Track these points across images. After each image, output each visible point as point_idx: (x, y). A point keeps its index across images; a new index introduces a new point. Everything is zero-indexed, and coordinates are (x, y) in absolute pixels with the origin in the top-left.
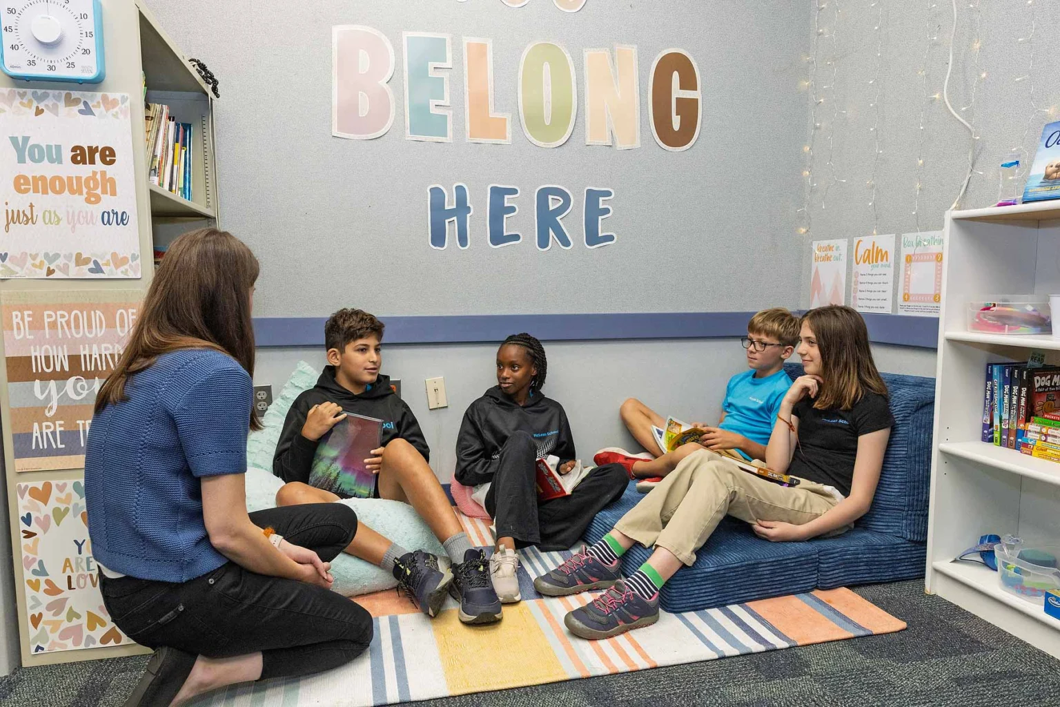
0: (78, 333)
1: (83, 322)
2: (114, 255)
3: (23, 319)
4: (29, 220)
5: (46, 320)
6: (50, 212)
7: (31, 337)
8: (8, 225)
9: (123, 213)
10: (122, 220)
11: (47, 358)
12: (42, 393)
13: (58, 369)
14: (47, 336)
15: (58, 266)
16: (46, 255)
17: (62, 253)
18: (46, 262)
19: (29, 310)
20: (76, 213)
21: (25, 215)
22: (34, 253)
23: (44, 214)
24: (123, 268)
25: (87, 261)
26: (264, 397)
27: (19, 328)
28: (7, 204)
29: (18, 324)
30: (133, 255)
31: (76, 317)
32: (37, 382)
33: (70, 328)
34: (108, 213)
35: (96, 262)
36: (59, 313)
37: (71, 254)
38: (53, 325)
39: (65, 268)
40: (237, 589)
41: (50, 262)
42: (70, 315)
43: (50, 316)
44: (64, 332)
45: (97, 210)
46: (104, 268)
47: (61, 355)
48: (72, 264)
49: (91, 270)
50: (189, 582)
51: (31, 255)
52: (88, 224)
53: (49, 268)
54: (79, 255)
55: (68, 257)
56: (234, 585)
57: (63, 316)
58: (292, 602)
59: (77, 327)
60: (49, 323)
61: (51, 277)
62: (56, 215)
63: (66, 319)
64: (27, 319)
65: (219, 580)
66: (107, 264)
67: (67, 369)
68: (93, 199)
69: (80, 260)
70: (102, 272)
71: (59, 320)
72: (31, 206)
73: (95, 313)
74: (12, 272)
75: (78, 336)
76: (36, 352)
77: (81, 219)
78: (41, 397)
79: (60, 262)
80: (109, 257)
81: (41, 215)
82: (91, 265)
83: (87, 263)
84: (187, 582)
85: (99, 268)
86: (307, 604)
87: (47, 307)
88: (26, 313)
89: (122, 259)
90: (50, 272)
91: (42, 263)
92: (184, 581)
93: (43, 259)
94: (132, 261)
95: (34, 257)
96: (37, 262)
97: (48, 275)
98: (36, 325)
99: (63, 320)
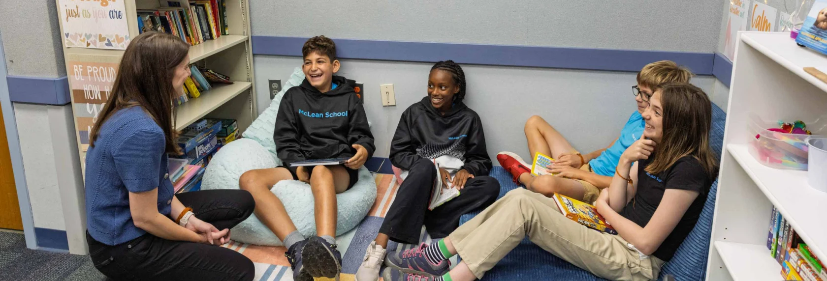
0: (103, 79)
1: (105, 73)
2: (117, 36)
3: (78, 70)
4: (77, 15)
5: (89, 71)
6: (85, 11)
7: (83, 80)
8: (67, 17)
9: (119, 12)
10: (119, 16)
11: (91, 91)
12: (91, 110)
13: (96, 98)
14: (90, 80)
15: (91, 41)
16: (86, 35)
17: (93, 34)
18: (86, 39)
19: (81, 65)
20: (97, 12)
21: (74, 12)
22: (80, 34)
23: (83, 11)
24: (121, 44)
25: (104, 39)
26: (277, 87)
27: (77, 75)
28: (66, 6)
29: (77, 72)
30: (126, 36)
31: (102, 70)
32: (88, 104)
33: (99, 76)
34: (112, 11)
35: (108, 40)
36: (94, 67)
37: (97, 34)
38: (92, 74)
39: (95, 43)
40: (145, 253)
41: (88, 39)
42: (99, 68)
43: (90, 69)
44: (97, 78)
45: (107, 9)
46: (113, 43)
47: (97, 91)
48: (98, 41)
49: (107, 44)
50: (118, 245)
51: (79, 34)
52: (103, 17)
53: (87, 42)
54: (100, 36)
55: (95, 36)
56: (144, 250)
57: (96, 70)
58: (185, 260)
59: (103, 76)
60: (90, 72)
61: (89, 47)
62: (88, 13)
63: (97, 71)
64: (81, 70)
65: (135, 246)
66: (114, 41)
67: (100, 98)
68: (104, 3)
69: (102, 39)
70: (112, 45)
71: (94, 71)
72: (77, 7)
73: (110, 69)
74: (72, 44)
75: (104, 81)
76: (86, 88)
77: (100, 15)
78: (90, 113)
79: (92, 39)
80: (114, 37)
81: (81, 12)
82: (106, 42)
83: (105, 40)
84: (116, 245)
85: (109, 44)
86: (197, 261)
87: (88, 64)
88: (80, 66)
89: (121, 38)
90: (88, 44)
91: (84, 39)
92: (115, 245)
93: (84, 37)
94: (126, 40)
95: (81, 36)
96: (82, 38)
97: (87, 46)
98: (84, 73)
99: (96, 71)
